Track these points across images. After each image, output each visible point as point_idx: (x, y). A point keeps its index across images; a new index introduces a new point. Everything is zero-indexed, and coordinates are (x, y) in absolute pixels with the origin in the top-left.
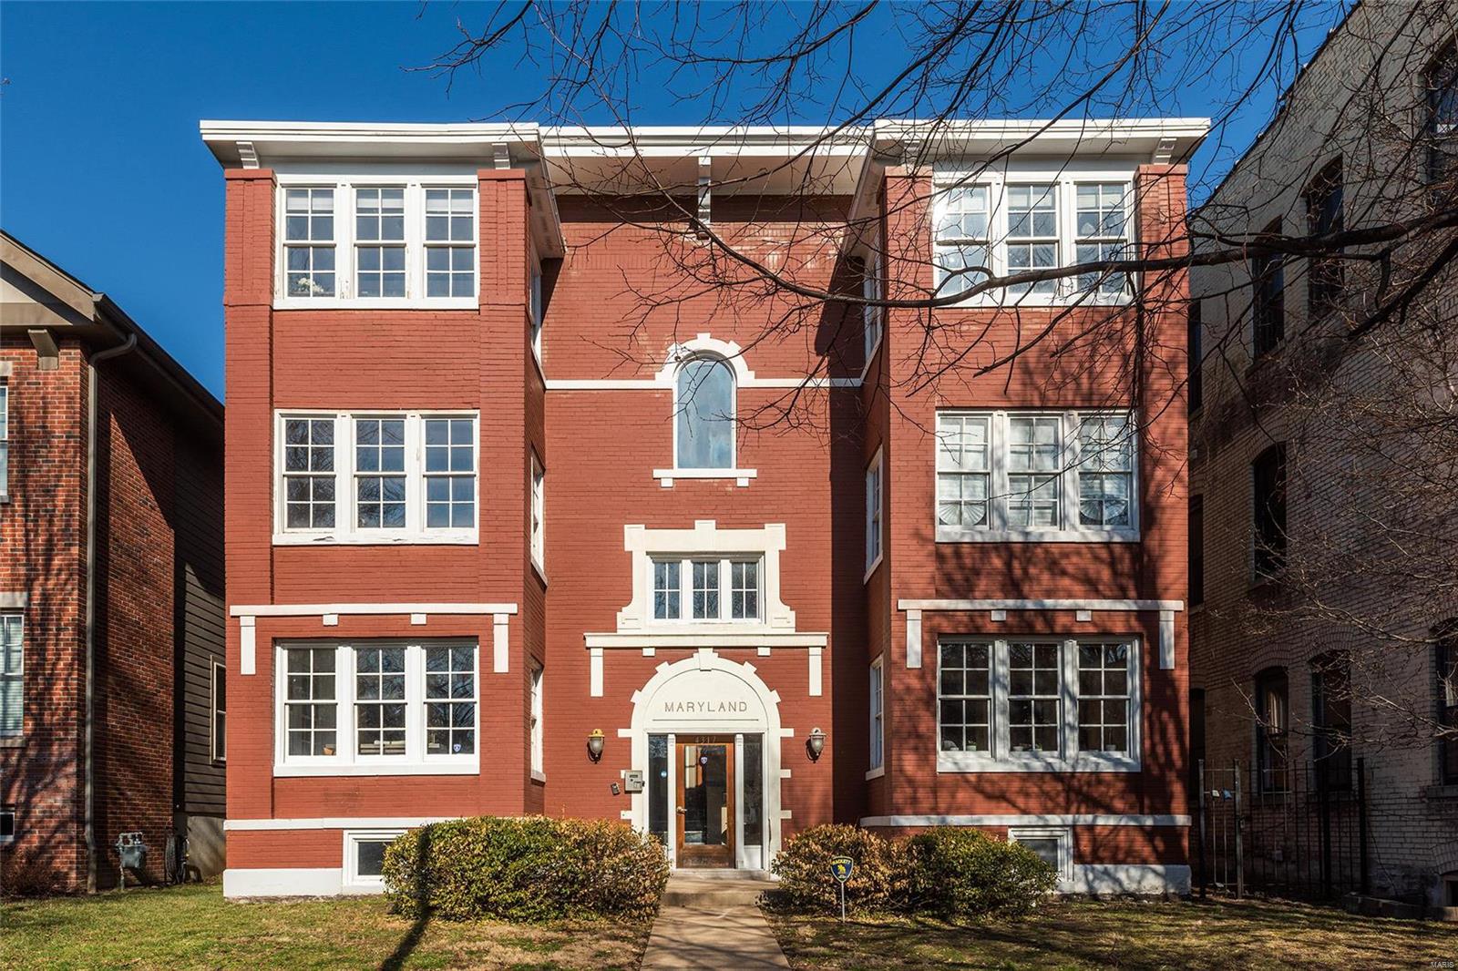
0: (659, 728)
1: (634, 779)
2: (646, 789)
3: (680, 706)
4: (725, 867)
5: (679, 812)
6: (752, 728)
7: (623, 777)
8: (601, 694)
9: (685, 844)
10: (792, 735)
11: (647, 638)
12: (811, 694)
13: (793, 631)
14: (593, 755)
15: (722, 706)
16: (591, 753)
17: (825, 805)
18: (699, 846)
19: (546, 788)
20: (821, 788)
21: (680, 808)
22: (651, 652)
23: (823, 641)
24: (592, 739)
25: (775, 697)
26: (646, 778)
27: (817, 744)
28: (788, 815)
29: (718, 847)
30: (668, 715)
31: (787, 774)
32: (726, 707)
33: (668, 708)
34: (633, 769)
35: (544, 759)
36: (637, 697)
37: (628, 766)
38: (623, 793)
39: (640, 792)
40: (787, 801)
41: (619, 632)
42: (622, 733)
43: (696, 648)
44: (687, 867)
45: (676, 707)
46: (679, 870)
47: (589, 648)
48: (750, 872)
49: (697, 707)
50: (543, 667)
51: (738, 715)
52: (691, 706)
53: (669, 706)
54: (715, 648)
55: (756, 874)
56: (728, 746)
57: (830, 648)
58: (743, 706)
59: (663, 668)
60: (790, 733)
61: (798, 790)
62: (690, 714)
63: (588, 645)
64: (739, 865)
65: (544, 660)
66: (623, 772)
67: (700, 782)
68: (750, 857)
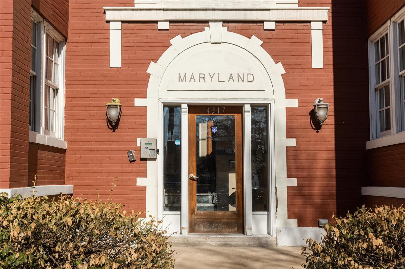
0: (173, 98)
1: (150, 147)
2: (160, 157)
3: (192, 77)
4: (234, 232)
5: (191, 179)
6: (259, 99)
7: (138, 144)
8: (119, 65)
9: (197, 211)
10: (297, 105)
11: (162, 12)
12: (314, 66)
13: (296, 6)
14: (111, 123)
15: (231, 77)
16: (109, 121)
17: (328, 174)
18: (210, 213)
19: (67, 155)
20: (324, 157)
21: (192, 175)
22: (166, 25)
23: (325, 15)
24: (109, 107)
25: (280, 69)
26: (160, 146)
27: (321, 113)
28: (294, 182)
29: (227, 213)
30: (182, 85)
31: (292, 143)
32: (235, 78)
33: (182, 79)
34: (149, 137)
35: (66, 127)
36: (152, 68)
37: (143, 134)
38: (138, 161)
39: (154, 159)
40: (293, 170)
41: (136, 6)
42: (138, 102)
43: (207, 22)
44: (199, 232)
45: (188, 78)
46: (192, 235)
47: (108, 22)
48: (259, 238)
49: (208, 78)
50: (66, 39)
51: (246, 85)
52: (202, 77)
53: (182, 77)
54: (224, 22)
55: (263, 241)
56: (237, 116)
57: (330, 23)
58: (250, 77)
59: (177, 41)
60: (294, 103)
61: (303, 159)
62: (201, 85)
63: (108, 18)
64: (248, 232)
65: (67, 32)
66: (139, 140)
67: (210, 151)
68: (257, 222)
